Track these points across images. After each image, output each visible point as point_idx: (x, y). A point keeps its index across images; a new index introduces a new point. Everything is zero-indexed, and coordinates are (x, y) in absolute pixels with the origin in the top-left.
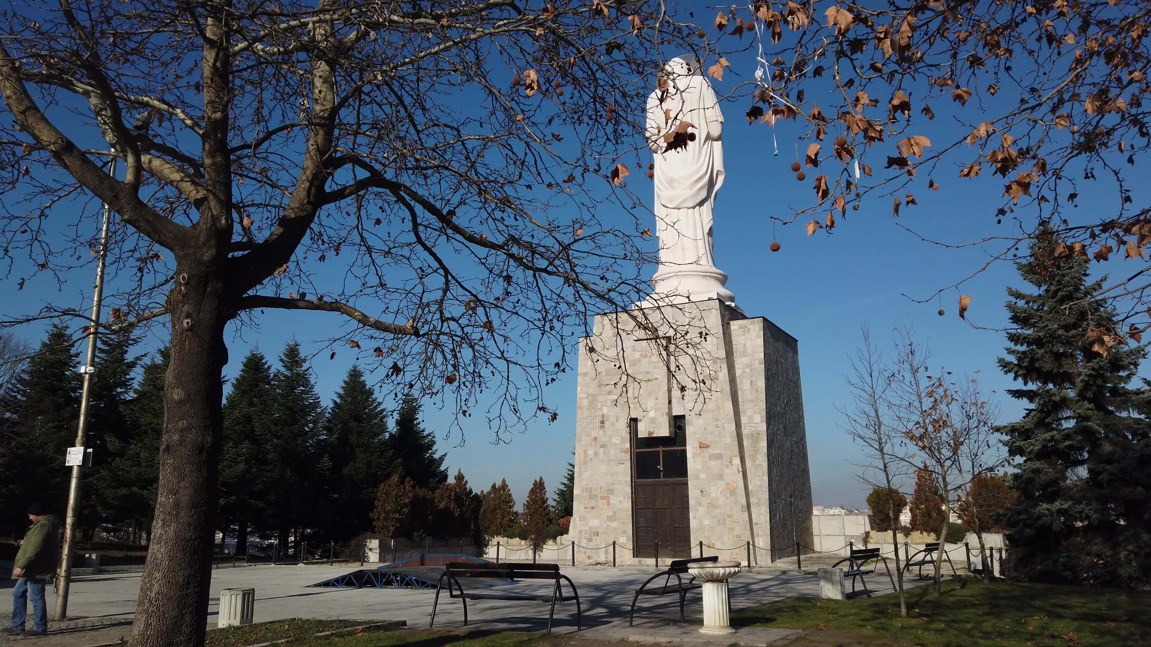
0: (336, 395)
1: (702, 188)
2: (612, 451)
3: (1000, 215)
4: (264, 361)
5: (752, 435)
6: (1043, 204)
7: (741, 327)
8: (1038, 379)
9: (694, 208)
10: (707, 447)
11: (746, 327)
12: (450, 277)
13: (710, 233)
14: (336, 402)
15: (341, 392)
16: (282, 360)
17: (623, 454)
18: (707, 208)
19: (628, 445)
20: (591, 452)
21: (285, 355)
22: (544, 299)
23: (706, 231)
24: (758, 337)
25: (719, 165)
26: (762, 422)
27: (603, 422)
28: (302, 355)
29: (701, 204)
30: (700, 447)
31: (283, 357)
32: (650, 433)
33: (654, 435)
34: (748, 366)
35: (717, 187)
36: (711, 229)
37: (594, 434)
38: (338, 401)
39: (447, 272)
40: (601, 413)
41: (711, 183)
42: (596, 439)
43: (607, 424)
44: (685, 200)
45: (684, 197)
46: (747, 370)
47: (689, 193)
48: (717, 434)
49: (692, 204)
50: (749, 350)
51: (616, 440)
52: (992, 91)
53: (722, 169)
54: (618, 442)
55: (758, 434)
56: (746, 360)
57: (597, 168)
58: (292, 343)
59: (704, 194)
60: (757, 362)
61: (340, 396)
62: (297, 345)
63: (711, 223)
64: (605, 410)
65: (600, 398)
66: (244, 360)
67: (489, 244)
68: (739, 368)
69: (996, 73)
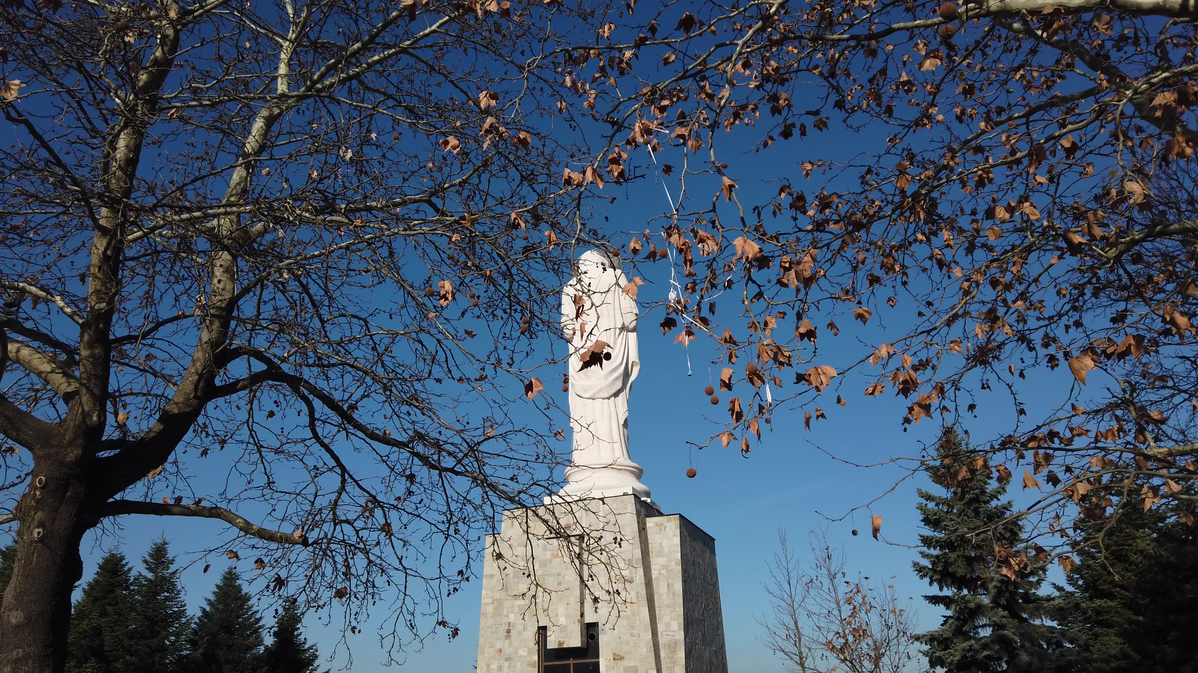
0: (206, 602)
1: (617, 378)
2: (518, 665)
3: (906, 424)
4: (124, 562)
5: (669, 645)
6: (945, 414)
7: (657, 525)
8: (953, 584)
9: (609, 398)
10: (622, 658)
11: (662, 525)
12: (347, 476)
13: (626, 425)
14: (204, 610)
15: (212, 598)
16: (145, 562)
17: (530, 668)
18: (622, 398)
19: (536, 658)
20: (494, 667)
21: (151, 555)
22: (450, 500)
23: (622, 422)
24: (674, 535)
25: (634, 356)
26: (679, 629)
27: (508, 631)
28: (170, 555)
29: (616, 394)
30: (614, 659)
31: (148, 558)
32: (560, 643)
33: (565, 646)
34: (664, 567)
35: (632, 378)
36: (626, 421)
37: (499, 645)
38: (208, 608)
39: (344, 470)
40: (506, 620)
41: (626, 374)
42: (500, 651)
43: (513, 633)
44: (600, 391)
45: (598, 388)
46: (664, 572)
47: (605, 383)
48: (632, 644)
49: (607, 395)
50: (666, 550)
51: (522, 652)
52: (891, 303)
53: (638, 361)
54: (525, 654)
55: (676, 643)
56: (662, 561)
57: (510, 362)
58: (159, 541)
59: (619, 385)
60: (673, 563)
61: (210, 603)
62: (165, 543)
63: (627, 414)
64: (512, 618)
65: (507, 604)
66: (101, 561)
67: (392, 441)
68: (655, 570)
69: (894, 287)
